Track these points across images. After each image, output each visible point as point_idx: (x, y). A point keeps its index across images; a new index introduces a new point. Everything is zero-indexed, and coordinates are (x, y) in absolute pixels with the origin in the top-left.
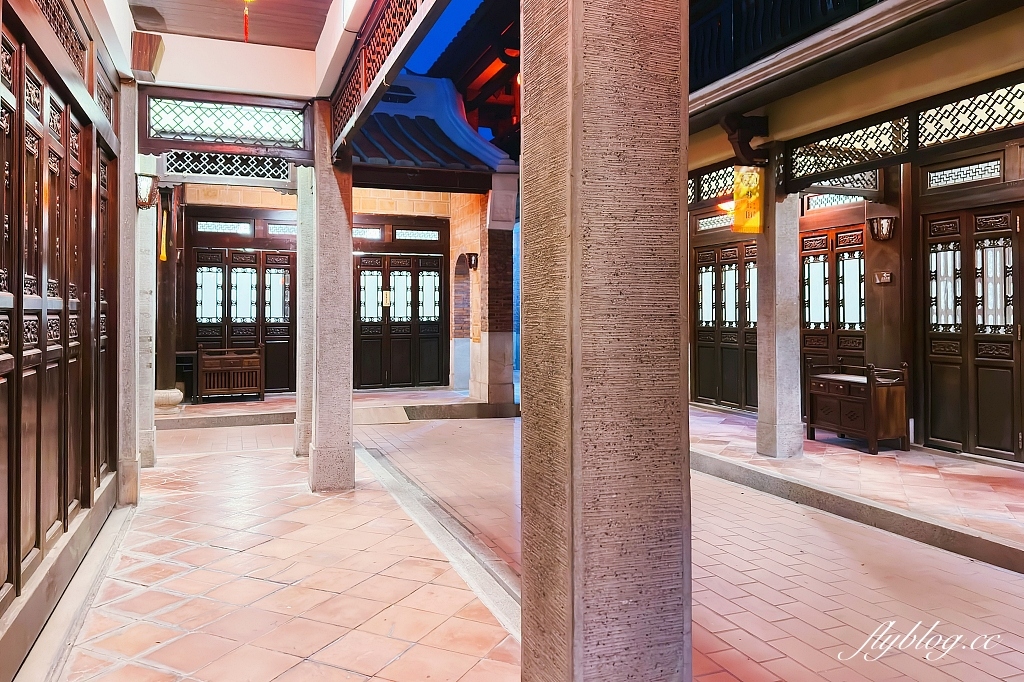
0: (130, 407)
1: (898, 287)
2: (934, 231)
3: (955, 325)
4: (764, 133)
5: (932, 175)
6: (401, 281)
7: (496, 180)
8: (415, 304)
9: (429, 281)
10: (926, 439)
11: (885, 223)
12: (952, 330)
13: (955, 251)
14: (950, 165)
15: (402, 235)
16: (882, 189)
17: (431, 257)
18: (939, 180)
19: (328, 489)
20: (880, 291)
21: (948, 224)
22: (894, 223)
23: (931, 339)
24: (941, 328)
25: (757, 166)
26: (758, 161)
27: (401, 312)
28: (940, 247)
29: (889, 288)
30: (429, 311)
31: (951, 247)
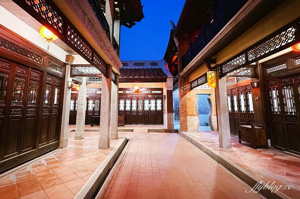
0: (64, 127)
1: (261, 101)
2: (270, 85)
3: (279, 111)
4: (215, 63)
5: (268, 69)
6: (153, 102)
7: (168, 79)
8: (156, 107)
9: (159, 102)
10: (275, 145)
11: (255, 84)
12: (278, 113)
13: (276, 90)
14: (272, 66)
15: (153, 92)
16: (254, 74)
17: (159, 97)
18: (269, 71)
19: (101, 148)
20: (256, 102)
21: (273, 82)
22: (258, 83)
23: (273, 116)
24: (275, 113)
25: (213, 71)
26: (213, 70)
27: (153, 108)
28: (272, 89)
29: (258, 101)
30: (159, 108)
31: (275, 89)
